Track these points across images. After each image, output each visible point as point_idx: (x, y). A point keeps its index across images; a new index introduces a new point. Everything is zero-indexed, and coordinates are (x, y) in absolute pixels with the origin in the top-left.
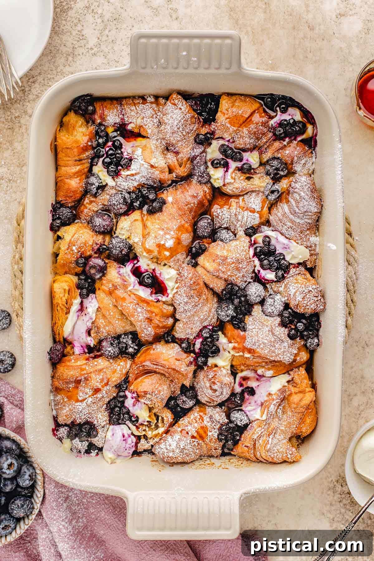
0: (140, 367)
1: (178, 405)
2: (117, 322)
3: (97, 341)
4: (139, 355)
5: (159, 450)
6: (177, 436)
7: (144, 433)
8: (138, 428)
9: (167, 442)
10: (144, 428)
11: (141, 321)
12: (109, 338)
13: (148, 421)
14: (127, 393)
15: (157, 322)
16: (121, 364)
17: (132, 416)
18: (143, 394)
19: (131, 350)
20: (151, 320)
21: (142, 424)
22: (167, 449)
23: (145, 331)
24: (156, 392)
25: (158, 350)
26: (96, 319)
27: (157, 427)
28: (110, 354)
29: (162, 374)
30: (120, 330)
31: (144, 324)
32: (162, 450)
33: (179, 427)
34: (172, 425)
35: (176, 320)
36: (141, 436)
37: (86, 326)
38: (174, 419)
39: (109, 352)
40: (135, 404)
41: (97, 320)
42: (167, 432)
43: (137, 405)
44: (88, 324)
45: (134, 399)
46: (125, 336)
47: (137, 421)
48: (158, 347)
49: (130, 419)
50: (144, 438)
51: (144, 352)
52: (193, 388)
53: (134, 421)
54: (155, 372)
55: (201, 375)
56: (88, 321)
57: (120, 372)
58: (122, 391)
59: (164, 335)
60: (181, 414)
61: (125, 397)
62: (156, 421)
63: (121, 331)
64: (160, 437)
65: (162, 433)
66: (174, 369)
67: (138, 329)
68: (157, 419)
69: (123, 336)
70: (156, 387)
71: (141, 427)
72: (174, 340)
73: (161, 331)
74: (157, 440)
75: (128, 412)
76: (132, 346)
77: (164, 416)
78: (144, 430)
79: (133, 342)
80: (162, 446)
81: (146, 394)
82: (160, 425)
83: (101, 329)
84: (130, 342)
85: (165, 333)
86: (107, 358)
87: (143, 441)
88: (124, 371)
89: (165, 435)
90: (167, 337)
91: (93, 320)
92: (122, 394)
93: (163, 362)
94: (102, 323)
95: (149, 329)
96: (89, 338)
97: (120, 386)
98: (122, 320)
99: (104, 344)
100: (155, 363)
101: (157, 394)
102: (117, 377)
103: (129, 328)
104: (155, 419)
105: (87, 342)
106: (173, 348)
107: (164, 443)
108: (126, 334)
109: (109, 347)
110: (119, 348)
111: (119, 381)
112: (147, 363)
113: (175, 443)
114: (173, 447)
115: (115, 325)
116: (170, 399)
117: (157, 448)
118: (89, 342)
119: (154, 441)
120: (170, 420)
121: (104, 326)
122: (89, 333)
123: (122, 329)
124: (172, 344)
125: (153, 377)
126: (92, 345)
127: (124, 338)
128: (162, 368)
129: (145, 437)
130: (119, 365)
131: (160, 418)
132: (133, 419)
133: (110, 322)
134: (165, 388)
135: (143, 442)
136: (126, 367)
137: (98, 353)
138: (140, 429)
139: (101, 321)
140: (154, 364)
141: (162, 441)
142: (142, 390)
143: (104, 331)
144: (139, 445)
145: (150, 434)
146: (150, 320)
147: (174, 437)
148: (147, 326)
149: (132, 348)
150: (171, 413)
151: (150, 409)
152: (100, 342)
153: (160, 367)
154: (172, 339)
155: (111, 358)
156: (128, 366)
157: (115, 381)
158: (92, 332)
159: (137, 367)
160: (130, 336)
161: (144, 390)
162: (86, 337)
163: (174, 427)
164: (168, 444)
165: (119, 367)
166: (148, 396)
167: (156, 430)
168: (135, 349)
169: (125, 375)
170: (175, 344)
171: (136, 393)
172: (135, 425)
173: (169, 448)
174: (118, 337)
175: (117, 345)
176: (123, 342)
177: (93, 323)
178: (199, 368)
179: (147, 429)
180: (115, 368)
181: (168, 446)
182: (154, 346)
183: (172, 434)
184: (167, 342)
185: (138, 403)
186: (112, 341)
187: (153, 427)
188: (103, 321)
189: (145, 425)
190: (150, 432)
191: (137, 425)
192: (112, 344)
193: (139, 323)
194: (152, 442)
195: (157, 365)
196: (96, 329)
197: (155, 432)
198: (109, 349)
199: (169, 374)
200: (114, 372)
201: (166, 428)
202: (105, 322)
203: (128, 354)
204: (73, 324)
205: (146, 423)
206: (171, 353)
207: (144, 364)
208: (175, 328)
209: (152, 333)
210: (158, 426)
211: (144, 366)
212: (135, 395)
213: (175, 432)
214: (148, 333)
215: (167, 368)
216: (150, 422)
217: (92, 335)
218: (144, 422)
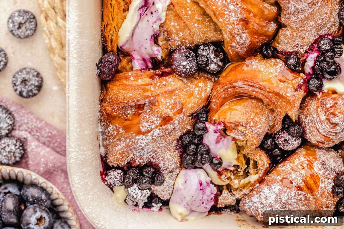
0: (228, 88)
1: (276, 146)
2: (196, 25)
3: (166, 52)
4: (224, 74)
5: (251, 204)
6: (277, 187)
7: (228, 182)
8: (220, 174)
9: (262, 193)
10: (229, 174)
11: (234, 23)
12: (183, 49)
13: (234, 166)
14: (208, 125)
15: (256, 26)
16: (200, 85)
17: (213, 158)
18: (233, 125)
19: (213, 67)
20: (247, 24)
21: (226, 170)
22: (262, 203)
23: (238, 38)
24: (252, 124)
25: (254, 67)
26: (165, 21)
27: (247, 174)
28: (185, 70)
29: (260, 100)
30: (198, 39)
31: (237, 29)
32: (255, 204)
33: (278, 174)
34: (267, 172)
35: (280, 26)
36: (224, 186)
37: (151, 29)
38: (270, 164)
39: (184, 67)
40: (219, 139)
41: (167, 21)
42: (261, 181)
43: (221, 142)
44: (155, 26)
45: (219, 134)
46: (205, 46)
47: (220, 163)
48: (253, 63)
49: (211, 162)
50: (228, 189)
51: (231, 70)
52: (299, 122)
53: (216, 164)
54: (250, 97)
55: (313, 105)
56: (155, 22)
57: (198, 96)
58: (201, 122)
59: (262, 47)
60: (279, 158)
61: (205, 130)
62: (246, 166)
63: (201, 39)
64: (251, 188)
65: (255, 182)
66: (277, 94)
67: (226, 37)
68: (248, 163)
69: (202, 47)
70: (252, 117)
71: (225, 173)
72: (276, 54)
73: (258, 40)
74: (245, 191)
75: (208, 151)
76: (215, 60)
77: (257, 158)
78: (229, 178)
79: (217, 56)
80: (255, 199)
81: (238, 125)
82: (251, 171)
83: (173, 36)
84: (213, 56)
85: (263, 45)
86: (180, 76)
87: (225, 193)
88: (203, 96)
89: (258, 185)
90: (267, 50)
91: (163, 21)
92: (200, 125)
93: (261, 83)
94: (174, 26)
95: (244, 35)
96: (155, 48)
97: (197, 115)
98: (202, 22)
99: (177, 56)
100: (251, 84)
101: (253, 126)
102: (195, 103)
103: (212, 36)
104: (244, 162)
105: (151, 53)
106: (274, 65)
107: (258, 195)
108: (205, 44)
109: (184, 61)
110: (197, 62)
111: (196, 109)
112: (240, 84)
113: (274, 197)
114: (271, 201)
115: (193, 31)
116: (267, 136)
117: (247, 201)
118: (156, 52)
119: (242, 193)
120: (266, 164)
121: (177, 31)
122: (155, 39)
123: (202, 35)
124: (273, 60)
125: (246, 103)
126: (159, 57)
127: (203, 50)
128: (260, 91)
129: (229, 187)
130: (197, 86)
131: (252, 162)
132: (215, 161)
133: (186, 25)
134: (263, 119)
135: (227, 195)
136: (206, 90)
137: (167, 70)
138: (224, 176)
139: (172, 24)
140: (249, 85)
141: (255, 193)
142: (231, 121)
143: (177, 38)
144: (220, 198)
145: (236, 183)
146: (245, 22)
147: (273, 187)
148: (241, 31)
149: (215, 63)
150: (266, 155)
151: (239, 149)
152: (171, 53)
153: (257, 90)
154: (273, 52)
155: (185, 77)
156: (209, 89)
157: (191, 108)
158: (160, 38)
159: (224, 88)
160: (212, 48)
161: (234, 120)
162: (151, 46)
163: (271, 175)
164: (263, 196)
165: (197, 89)
166: (240, 128)
167: (244, 178)
168: (219, 66)
169: (204, 101)
170: (278, 60)
171: (222, 125)
172: (216, 170)
173: (265, 202)
174: (195, 49)
175: (193, 59)
176: (203, 55)
177: (161, 26)
178: (310, 94)
179: (233, 177)
180: (192, 90)
181: (264, 199)
182: (247, 62)
183: (270, 183)
184: (266, 57)
185: (223, 139)
186: (187, 53)
187: (242, 173)
188: (176, 24)
189: (231, 171)
190: (236, 182)
191: (219, 169)
192: (187, 57)
193: (230, 27)
194: (238, 195)
195: (253, 86)
196: (166, 34)
197: (244, 181)
198: (184, 63)
199: (270, 100)
200: (191, 95)
201: (261, 176)
202: (178, 25)
203: (208, 72)
204: (134, 25)
205: (232, 169)
206: (272, 71)
207: (234, 84)
208: (277, 38)
209: (248, 41)
210: (248, 172)
211: (234, 87)
212: (221, 127)
213: (273, 181)
214: (242, 41)
215: (269, 92)
216: (238, 166)
217: (160, 43)
218: (230, 166)
